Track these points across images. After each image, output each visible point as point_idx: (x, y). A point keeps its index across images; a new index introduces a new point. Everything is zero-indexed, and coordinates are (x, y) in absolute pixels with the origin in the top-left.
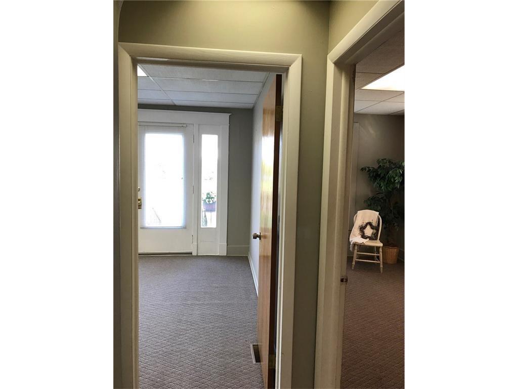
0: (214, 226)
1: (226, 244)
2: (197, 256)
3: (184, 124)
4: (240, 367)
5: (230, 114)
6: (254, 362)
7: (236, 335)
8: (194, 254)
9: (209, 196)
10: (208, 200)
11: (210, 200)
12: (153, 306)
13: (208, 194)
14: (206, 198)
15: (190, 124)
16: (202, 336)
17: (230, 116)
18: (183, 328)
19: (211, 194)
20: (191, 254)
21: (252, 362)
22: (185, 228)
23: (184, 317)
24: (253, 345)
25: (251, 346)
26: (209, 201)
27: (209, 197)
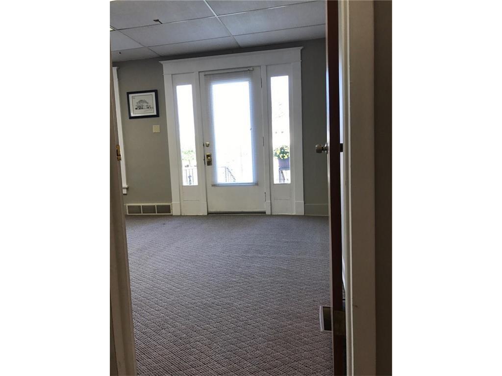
0: (289, 182)
1: (303, 202)
2: (271, 216)
3: (250, 67)
4: (298, 333)
5: (301, 48)
6: (322, 329)
7: (300, 292)
8: (268, 213)
9: (283, 150)
10: (282, 155)
11: (284, 155)
12: (208, 257)
13: (282, 149)
14: (280, 154)
15: (256, 66)
16: (256, 290)
17: (301, 50)
18: (234, 279)
19: (285, 148)
20: (265, 213)
21: (318, 329)
22: (256, 184)
23: (240, 269)
24: (323, 307)
25: (321, 308)
26: (283, 157)
27: (283, 152)
